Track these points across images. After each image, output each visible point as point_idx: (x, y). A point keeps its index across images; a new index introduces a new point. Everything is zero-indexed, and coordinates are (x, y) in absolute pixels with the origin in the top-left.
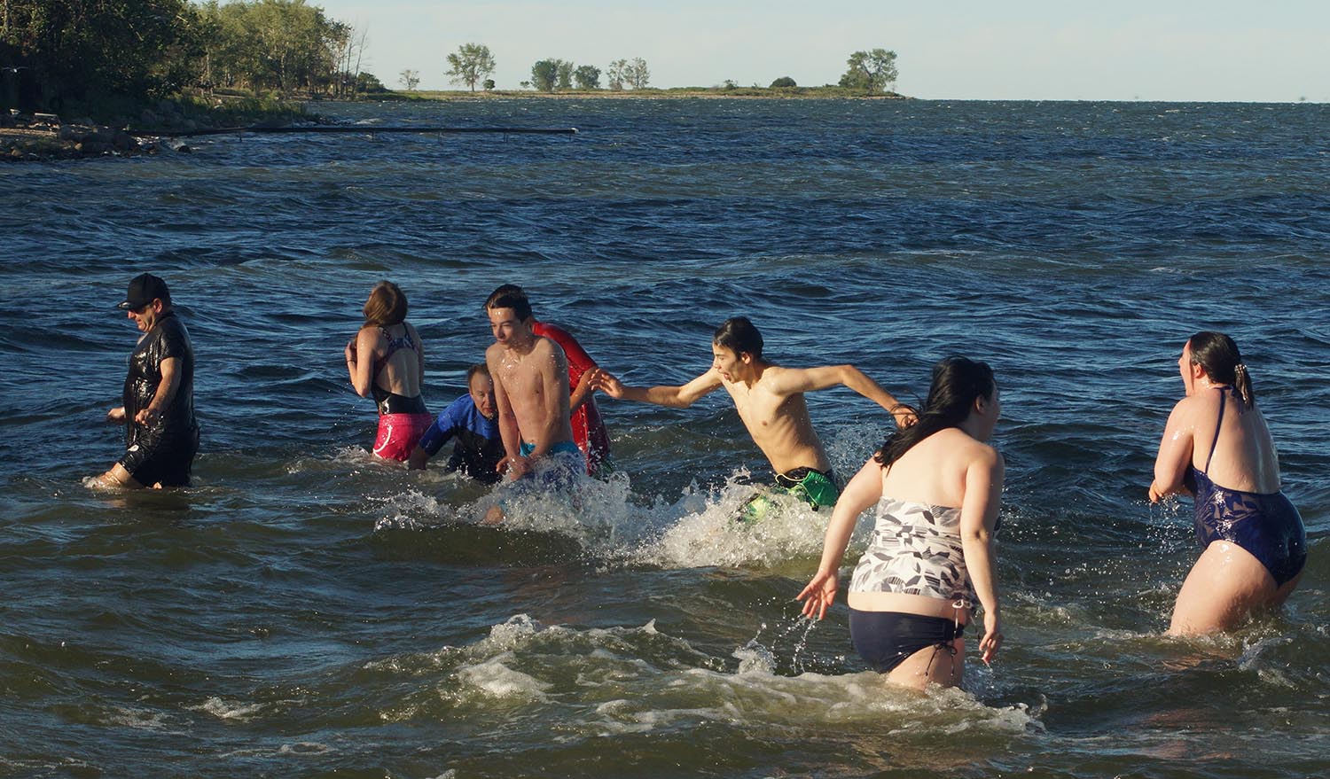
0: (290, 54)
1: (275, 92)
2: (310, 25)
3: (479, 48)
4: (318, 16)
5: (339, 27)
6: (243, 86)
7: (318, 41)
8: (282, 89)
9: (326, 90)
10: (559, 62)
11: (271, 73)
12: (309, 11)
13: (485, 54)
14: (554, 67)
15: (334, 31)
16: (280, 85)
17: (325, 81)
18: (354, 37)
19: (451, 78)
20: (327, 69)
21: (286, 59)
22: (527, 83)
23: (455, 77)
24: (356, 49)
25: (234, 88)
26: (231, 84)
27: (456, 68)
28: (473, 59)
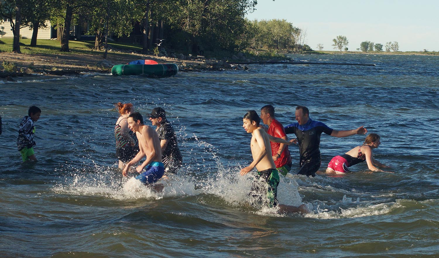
0: (281, 38)
1: (276, 50)
2: (288, 28)
3: (343, 37)
4: (290, 26)
5: (297, 29)
6: (265, 48)
7: (290, 34)
8: (278, 49)
9: (293, 50)
10: (369, 42)
11: (275, 44)
12: (288, 24)
13: (345, 39)
14: (368, 44)
15: (296, 31)
16: (278, 48)
17: (293, 47)
18: (302, 33)
19: (334, 47)
20: (293, 43)
21: (280, 40)
22: (359, 49)
23: (335, 46)
24: (303, 37)
25: (263, 49)
26: (261, 47)
27: (336, 44)
28: (341, 41)
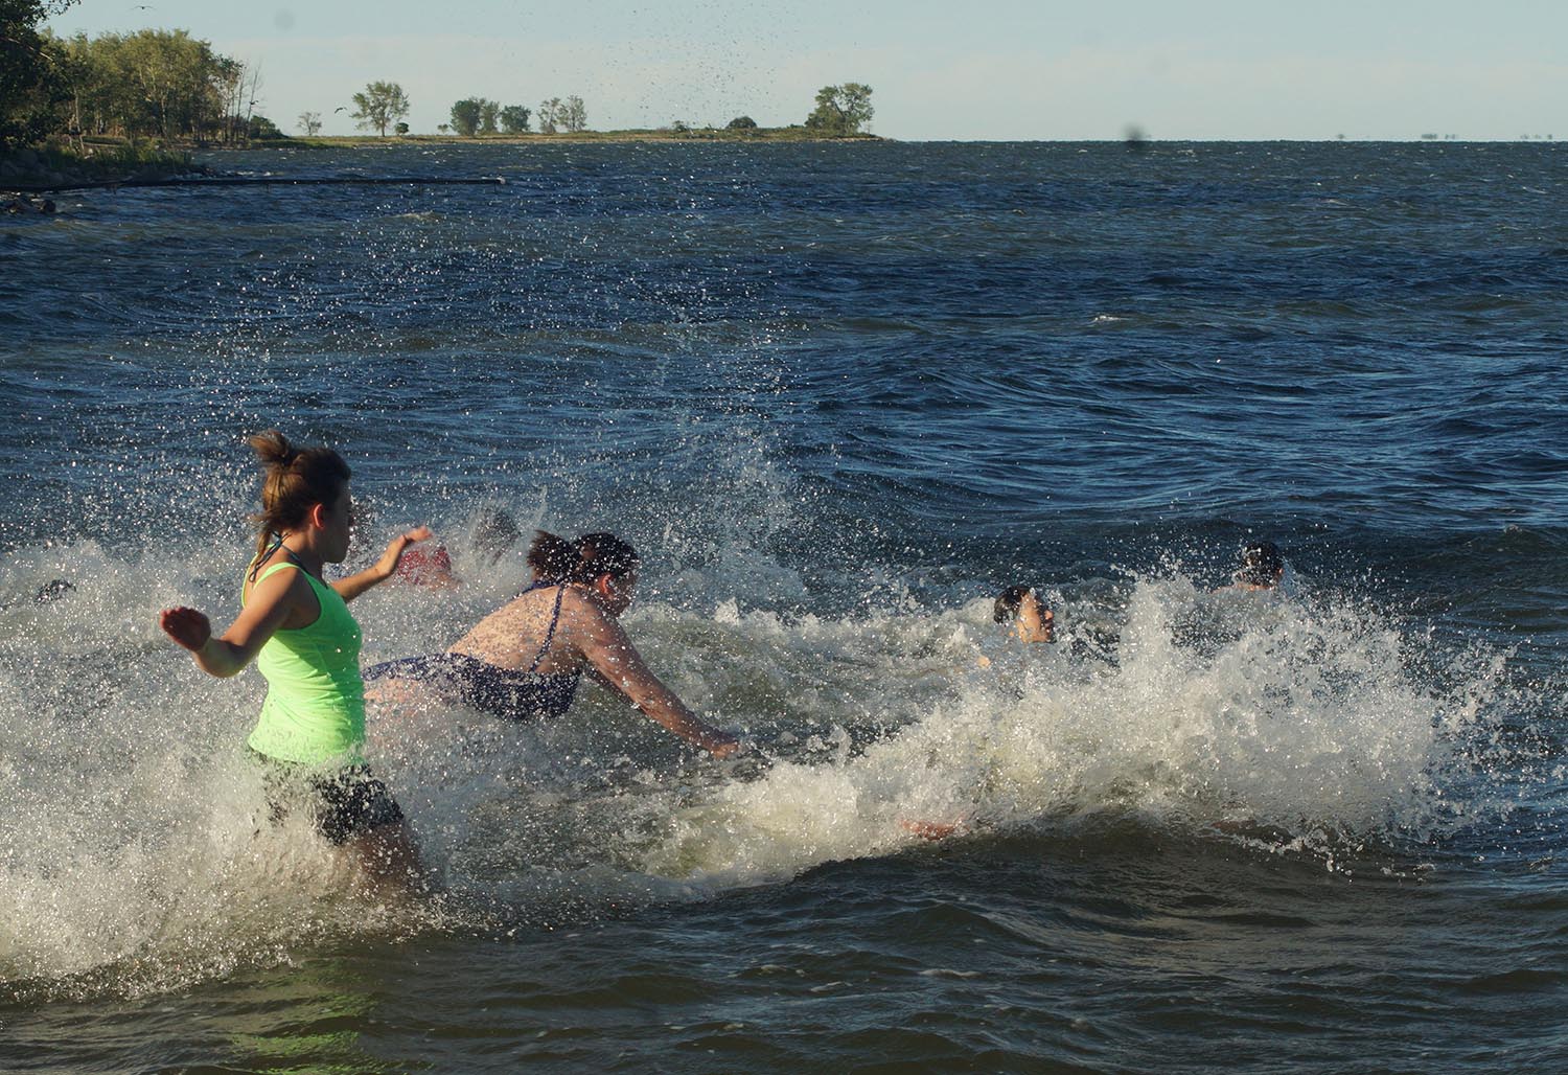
0: (172, 95)
1: (154, 139)
2: (194, 62)
3: (390, 86)
4: (203, 51)
5: (228, 64)
6: (117, 133)
7: (204, 81)
8: (163, 136)
9: (214, 135)
10: (483, 101)
11: (150, 117)
12: (193, 44)
13: (398, 94)
14: (477, 107)
15: (222, 69)
16: (160, 131)
17: (213, 127)
18: (246, 77)
19: (357, 121)
20: (215, 113)
21: (167, 103)
22: (446, 126)
23: (362, 120)
24: (247, 90)
25: (107, 136)
26: (104, 131)
27: (364, 110)
28: (382, 99)
